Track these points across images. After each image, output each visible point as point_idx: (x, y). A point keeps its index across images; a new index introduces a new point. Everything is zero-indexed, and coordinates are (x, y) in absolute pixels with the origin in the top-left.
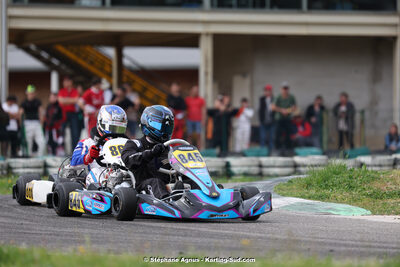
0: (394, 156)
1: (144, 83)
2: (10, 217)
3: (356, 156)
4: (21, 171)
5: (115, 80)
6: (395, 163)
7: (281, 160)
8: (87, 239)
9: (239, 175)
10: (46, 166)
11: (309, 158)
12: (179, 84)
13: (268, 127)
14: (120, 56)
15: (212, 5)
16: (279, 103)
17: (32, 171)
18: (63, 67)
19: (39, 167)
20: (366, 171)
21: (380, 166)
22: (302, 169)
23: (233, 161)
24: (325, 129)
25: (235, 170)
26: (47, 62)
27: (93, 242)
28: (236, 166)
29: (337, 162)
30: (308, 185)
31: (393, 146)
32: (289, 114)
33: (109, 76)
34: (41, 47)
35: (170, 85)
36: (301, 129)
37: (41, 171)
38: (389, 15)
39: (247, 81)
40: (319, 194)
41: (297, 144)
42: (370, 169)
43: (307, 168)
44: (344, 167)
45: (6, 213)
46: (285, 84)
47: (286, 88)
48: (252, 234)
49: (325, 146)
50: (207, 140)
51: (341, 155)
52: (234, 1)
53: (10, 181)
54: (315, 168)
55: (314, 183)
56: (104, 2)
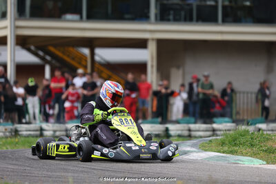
1: (110, 73)
2: (17, 165)
3: (256, 124)
4: (25, 133)
5: (89, 70)
7: (204, 126)
8: (70, 180)
9: (175, 136)
10: (42, 130)
11: (223, 125)
12: (133, 73)
13: (195, 103)
14: (93, 54)
15: (156, 19)
17: (32, 133)
18: (54, 62)
19: (37, 130)
20: (263, 134)
21: (272, 130)
22: (218, 133)
23: (171, 127)
24: (234, 105)
25: (172, 133)
26: (42, 58)
28: (173, 130)
29: (243, 127)
30: (223, 144)
33: (85, 67)
34: (38, 48)
35: (127, 74)
37: (38, 133)
39: (180, 72)
40: (230, 149)
42: (265, 133)
43: (222, 132)
44: (248, 131)
45: (14, 162)
46: (206, 74)
49: (234, 117)
50: (153, 112)
51: (245, 122)
52: (171, 17)
53: (17, 140)
54: (228, 132)
55: (227, 142)
56: (81, 17)
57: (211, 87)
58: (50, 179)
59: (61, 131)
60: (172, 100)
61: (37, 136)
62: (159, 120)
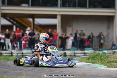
0: (114, 51)
1: (41, 29)
2: (1, 68)
3: (103, 51)
4: (5, 54)
5: (32, 28)
6: (114, 52)
7: (81, 52)
8: (24, 74)
9: (69, 56)
10: (12, 53)
11: (89, 51)
14: (34, 21)
15: (61, 6)
16: (80, 35)
17: (8, 54)
18: (17, 24)
20: (106, 55)
21: (110, 53)
22: (87, 54)
23: (67, 52)
25: (67, 54)
26: (12, 23)
27: (26, 75)
28: (68, 53)
29: (97, 52)
30: (89, 59)
31: (114, 48)
32: (83, 38)
34: (10, 18)
35: (48, 29)
36: (87, 42)
37: (10, 54)
38: (112, 9)
39: (71, 28)
40: (92, 61)
41: (86, 47)
42: (107, 54)
43: (88, 54)
44: (99, 54)
46: (82, 29)
47: (82, 31)
48: (72, 73)
49: (94, 47)
50: (59, 45)
51: (98, 50)
52: (67, 5)
53: (1, 57)
54: (91, 54)
55: (90, 58)
56: (29, 5)
57: (84, 35)
58: (16, 74)
59: (20, 53)
60: (67, 40)
61: (10, 56)
62: (62, 49)
